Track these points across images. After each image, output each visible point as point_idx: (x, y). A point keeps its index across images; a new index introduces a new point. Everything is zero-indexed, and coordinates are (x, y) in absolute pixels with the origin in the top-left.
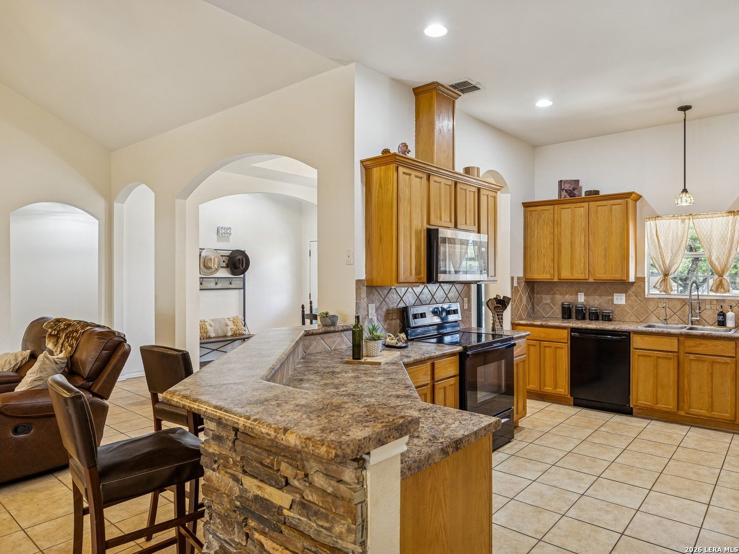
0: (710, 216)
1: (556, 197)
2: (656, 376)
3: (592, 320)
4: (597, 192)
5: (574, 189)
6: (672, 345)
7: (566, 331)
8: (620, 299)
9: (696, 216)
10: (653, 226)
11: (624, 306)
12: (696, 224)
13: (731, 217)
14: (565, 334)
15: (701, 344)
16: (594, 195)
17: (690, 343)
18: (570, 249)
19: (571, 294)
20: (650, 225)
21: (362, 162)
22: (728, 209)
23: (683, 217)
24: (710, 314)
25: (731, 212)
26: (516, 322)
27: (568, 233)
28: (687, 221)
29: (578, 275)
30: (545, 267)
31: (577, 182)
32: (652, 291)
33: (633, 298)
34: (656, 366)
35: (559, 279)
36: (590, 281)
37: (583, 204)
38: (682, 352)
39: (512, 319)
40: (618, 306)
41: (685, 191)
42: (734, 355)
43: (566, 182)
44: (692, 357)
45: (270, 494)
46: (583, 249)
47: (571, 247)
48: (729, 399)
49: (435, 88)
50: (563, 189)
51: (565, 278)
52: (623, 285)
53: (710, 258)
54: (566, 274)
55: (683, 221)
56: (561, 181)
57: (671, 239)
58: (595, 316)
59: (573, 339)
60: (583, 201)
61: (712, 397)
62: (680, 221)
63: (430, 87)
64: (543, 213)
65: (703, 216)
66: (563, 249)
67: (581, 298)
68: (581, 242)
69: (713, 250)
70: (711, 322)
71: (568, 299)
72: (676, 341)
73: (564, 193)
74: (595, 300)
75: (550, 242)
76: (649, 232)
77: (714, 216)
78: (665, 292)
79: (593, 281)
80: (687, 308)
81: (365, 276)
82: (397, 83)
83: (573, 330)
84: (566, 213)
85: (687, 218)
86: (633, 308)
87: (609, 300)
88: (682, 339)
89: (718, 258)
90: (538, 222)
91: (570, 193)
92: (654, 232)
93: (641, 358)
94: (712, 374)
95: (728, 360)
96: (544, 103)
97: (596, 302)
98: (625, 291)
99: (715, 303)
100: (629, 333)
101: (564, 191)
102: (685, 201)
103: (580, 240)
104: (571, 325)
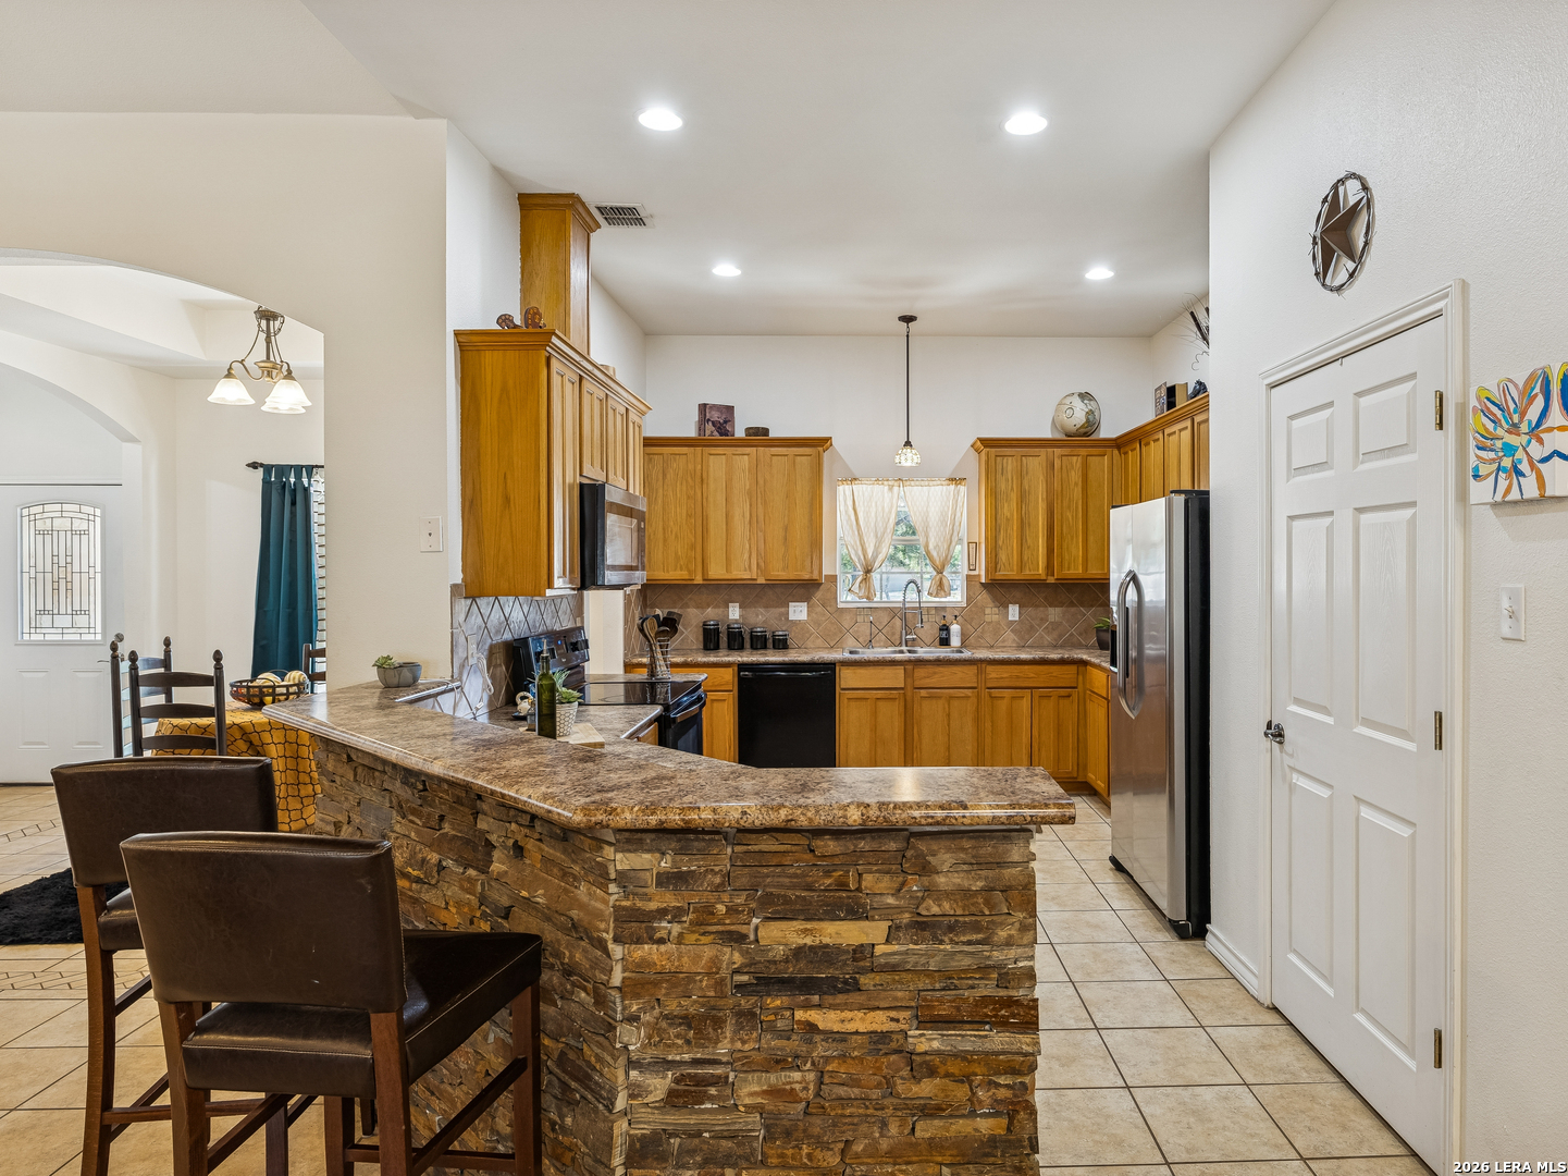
0: (927, 483)
1: (692, 432)
2: (874, 728)
3: (756, 649)
4: (765, 432)
5: (726, 422)
6: (895, 677)
7: (730, 670)
8: (798, 612)
9: (908, 483)
10: (848, 493)
11: (805, 622)
12: (907, 494)
13: (952, 487)
14: (728, 676)
15: (935, 673)
16: (758, 434)
17: (920, 672)
18: (724, 527)
19: (716, 607)
20: (844, 491)
21: (457, 334)
22: (948, 475)
23: (890, 483)
24: (929, 630)
25: (952, 480)
26: (635, 661)
27: (721, 498)
28: (896, 489)
29: (740, 573)
30: (677, 558)
31: (730, 409)
32: (846, 598)
33: (820, 609)
34: (875, 714)
35: (704, 580)
36: (758, 582)
37: (747, 450)
38: (909, 688)
39: (625, 655)
40: (794, 623)
41: (908, 444)
42: (975, 685)
43: (714, 407)
44: (923, 693)
45: (837, 933)
46: (747, 527)
47: (727, 524)
48: (969, 748)
49: (572, 205)
50: (709, 420)
51: (717, 577)
52: (806, 588)
53: (927, 546)
54: (717, 571)
55: (891, 488)
56: (705, 405)
57: (873, 514)
58: (759, 642)
59: (742, 681)
60: (740, 443)
61: (949, 749)
62: (886, 488)
63: (561, 201)
64: (675, 460)
65: (917, 483)
66: (712, 526)
67: (734, 613)
68: (743, 516)
69: (931, 534)
70: (928, 641)
71: (711, 614)
72: (903, 671)
73: (709, 427)
74: (757, 615)
75: (687, 514)
76: (842, 503)
77: (931, 483)
78: (868, 598)
79: (764, 582)
80: (898, 622)
81: (461, 576)
82: (500, 175)
83: (742, 667)
84: (717, 463)
85: (896, 484)
86: (819, 625)
87: (781, 614)
88: (910, 667)
89: (937, 545)
90: (664, 475)
91: (719, 428)
92: (850, 503)
93: (853, 704)
94: (949, 715)
95: (968, 692)
96: (726, 270)
97: (761, 618)
98: (806, 598)
99: (933, 612)
100: (835, 664)
101: (710, 423)
102: (909, 459)
103: (741, 511)
104: (740, 659)
